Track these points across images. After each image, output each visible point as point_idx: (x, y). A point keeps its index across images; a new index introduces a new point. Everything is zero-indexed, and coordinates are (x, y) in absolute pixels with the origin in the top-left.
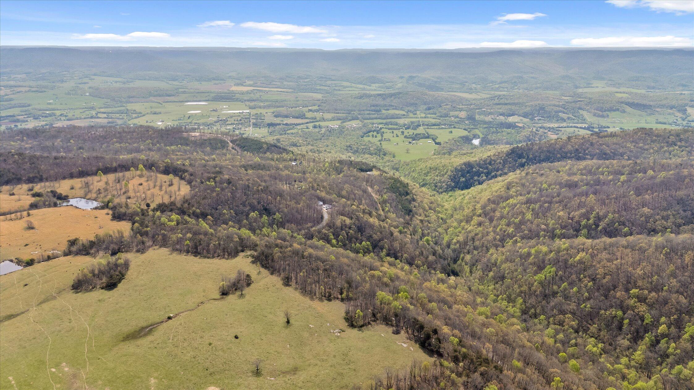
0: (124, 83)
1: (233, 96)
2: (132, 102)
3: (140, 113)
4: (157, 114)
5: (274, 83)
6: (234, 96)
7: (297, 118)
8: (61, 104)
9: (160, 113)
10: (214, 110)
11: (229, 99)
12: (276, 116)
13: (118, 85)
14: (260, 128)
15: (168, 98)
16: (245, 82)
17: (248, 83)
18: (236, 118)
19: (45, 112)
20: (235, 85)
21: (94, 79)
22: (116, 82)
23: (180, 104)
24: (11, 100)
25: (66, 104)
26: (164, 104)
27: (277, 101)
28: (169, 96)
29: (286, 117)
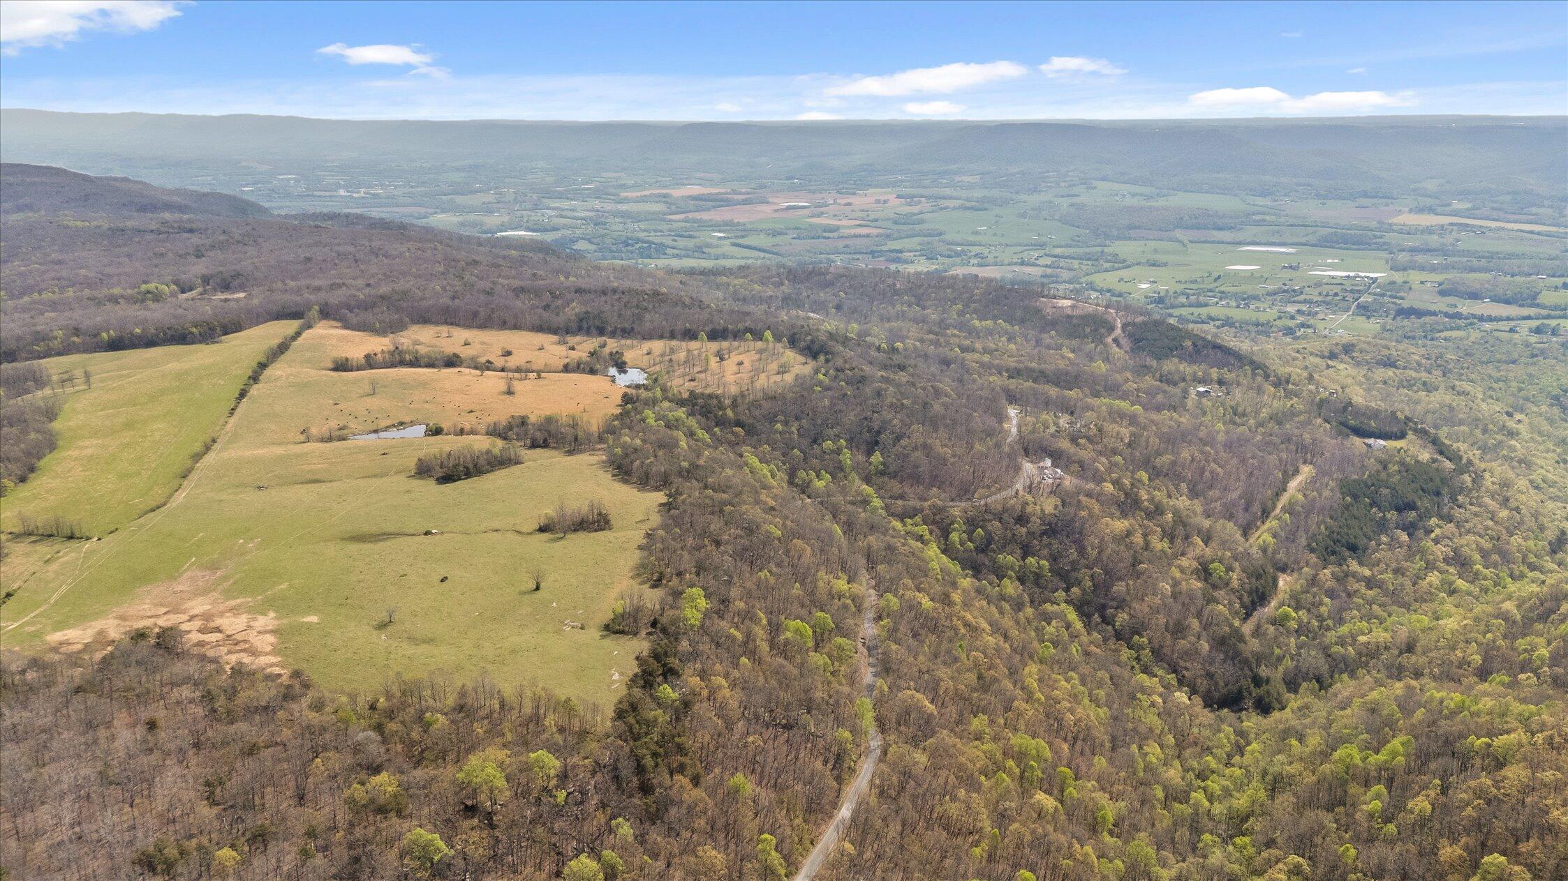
0: (1149, 197)
1: (1375, 237)
2: (1130, 239)
3: (1124, 261)
4: (1158, 266)
5: (1534, 210)
6: (1381, 237)
7: (1507, 302)
8: (995, 235)
9: (1165, 264)
10: (1291, 267)
11: (1362, 243)
12: (1443, 293)
13: (1134, 202)
14: (1368, 318)
15: (1215, 233)
16: (1449, 205)
17: (1456, 205)
18: (1325, 289)
19: (953, 247)
20: (1411, 211)
21: (1095, 188)
22: (1134, 195)
23: (1230, 247)
24: (921, 222)
25: (1003, 235)
26: (1190, 245)
27: (1491, 256)
28: (1221, 229)
29: (1474, 296)
